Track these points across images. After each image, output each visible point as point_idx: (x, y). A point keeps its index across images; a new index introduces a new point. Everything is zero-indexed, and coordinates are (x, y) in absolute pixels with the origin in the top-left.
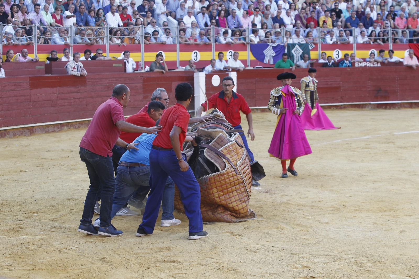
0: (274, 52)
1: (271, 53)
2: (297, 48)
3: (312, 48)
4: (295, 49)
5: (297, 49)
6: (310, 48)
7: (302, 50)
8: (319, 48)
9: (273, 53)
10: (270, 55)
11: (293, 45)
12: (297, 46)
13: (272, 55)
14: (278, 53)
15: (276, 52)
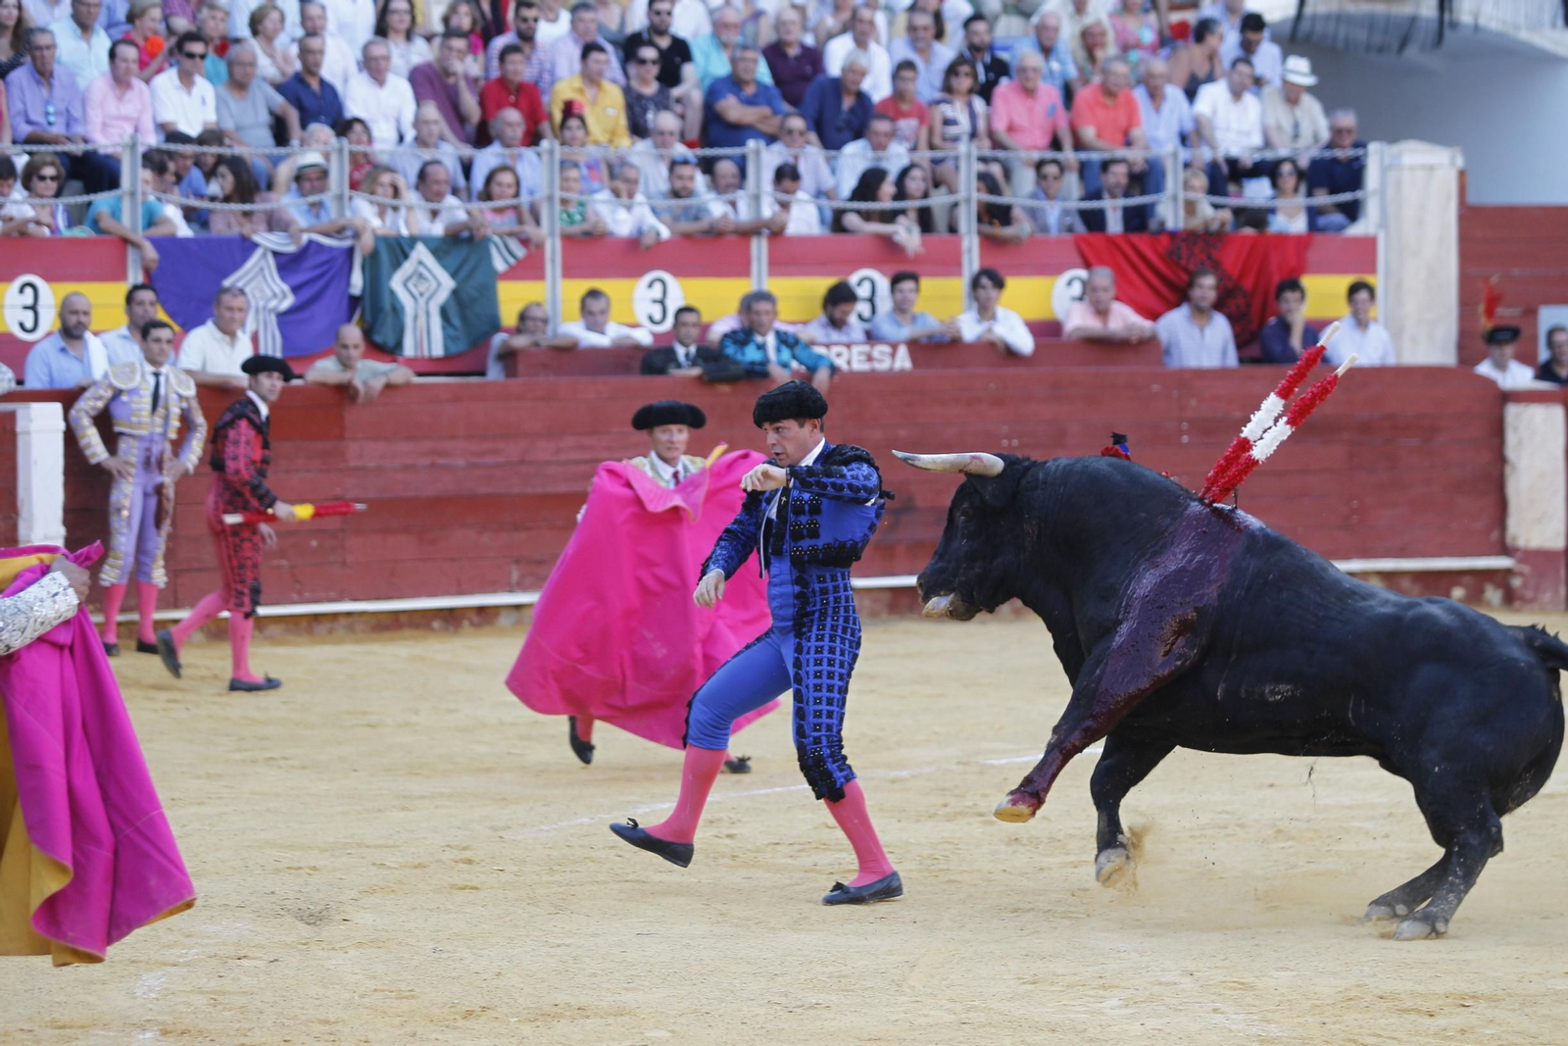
0: (286, 288)
1: (269, 293)
2: (420, 263)
3: (512, 261)
4: (408, 267)
5: (422, 270)
6: (500, 265)
7: (454, 275)
8: (553, 261)
9: (277, 290)
10: (261, 304)
11: (398, 249)
12: (421, 252)
13: (273, 304)
14: (307, 293)
15: (295, 290)
